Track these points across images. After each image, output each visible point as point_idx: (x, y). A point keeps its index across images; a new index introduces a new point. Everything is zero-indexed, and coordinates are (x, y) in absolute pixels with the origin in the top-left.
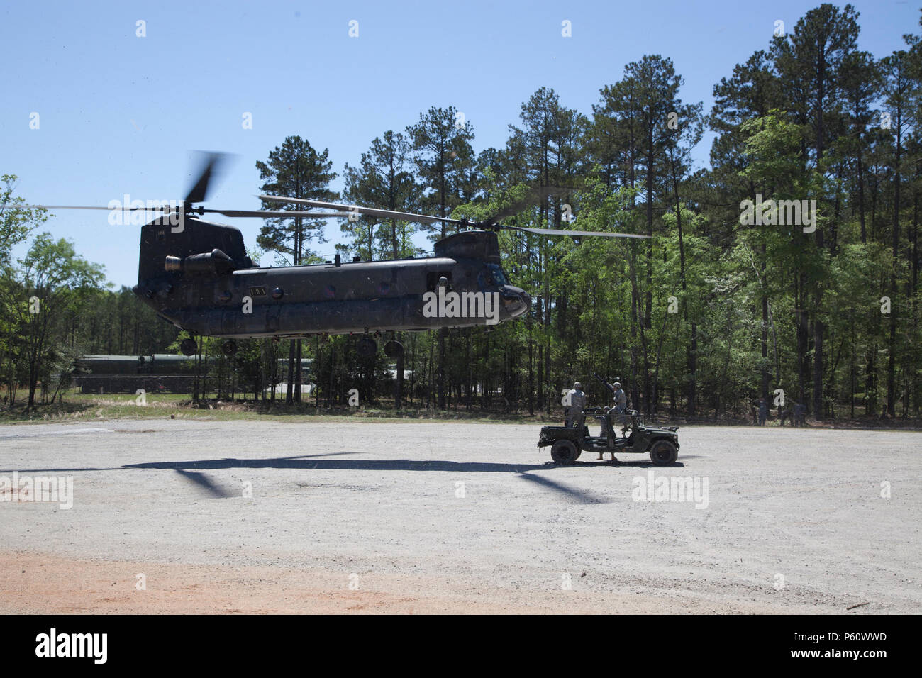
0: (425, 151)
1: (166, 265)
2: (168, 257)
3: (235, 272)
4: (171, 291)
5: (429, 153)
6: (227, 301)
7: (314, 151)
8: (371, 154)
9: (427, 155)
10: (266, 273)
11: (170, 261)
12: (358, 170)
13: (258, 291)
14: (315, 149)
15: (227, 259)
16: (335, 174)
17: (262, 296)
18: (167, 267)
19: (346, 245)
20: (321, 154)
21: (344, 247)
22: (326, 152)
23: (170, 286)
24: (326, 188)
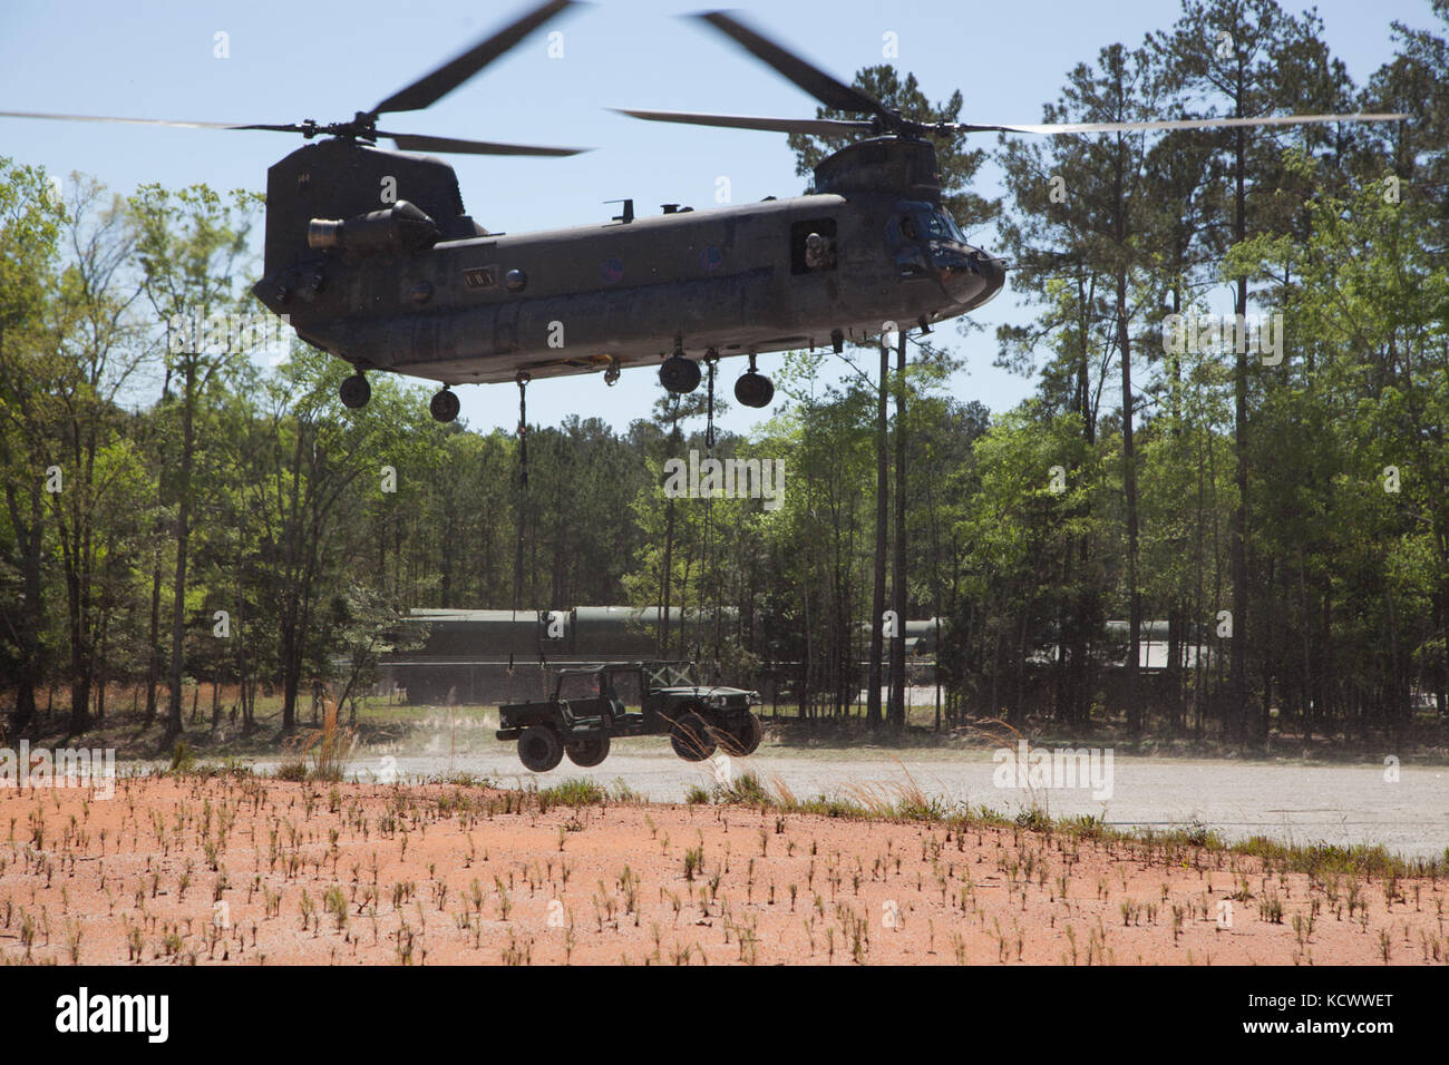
0: (1194, 92)
1: (310, 239)
2: (315, 221)
3: (438, 245)
4: (321, 288)
5: (1203, 98)
6: (423, 302)
7: (925, 103)
8: (1066, 104)
9: (1200, 103)
10: (495, 243)
11: (317, 227)
12: (1030, 147)
13: (479, 278)
14: (927, 97)
15: (423, 219)
16: (980, 152)
17: (490, 288)
18: (315, 240)
19: (1023, 326)
20: (945, 105)
21: (1019, 333)
22: (957, 101)
23: (319, 277)
24: (966, 189)
